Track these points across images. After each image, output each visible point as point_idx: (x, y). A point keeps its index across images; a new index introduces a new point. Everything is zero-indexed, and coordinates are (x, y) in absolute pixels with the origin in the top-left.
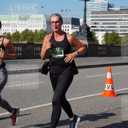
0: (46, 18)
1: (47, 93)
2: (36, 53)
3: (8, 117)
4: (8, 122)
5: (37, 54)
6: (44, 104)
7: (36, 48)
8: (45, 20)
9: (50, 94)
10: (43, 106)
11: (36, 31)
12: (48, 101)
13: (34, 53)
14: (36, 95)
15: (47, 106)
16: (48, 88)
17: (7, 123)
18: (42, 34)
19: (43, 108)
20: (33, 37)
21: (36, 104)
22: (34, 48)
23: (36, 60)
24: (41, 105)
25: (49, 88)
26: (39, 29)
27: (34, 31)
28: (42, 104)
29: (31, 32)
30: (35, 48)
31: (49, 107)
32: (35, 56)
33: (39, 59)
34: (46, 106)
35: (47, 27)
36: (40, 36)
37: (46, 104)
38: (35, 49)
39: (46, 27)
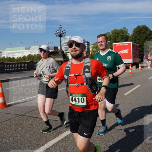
11: (35, 55)
18: (38, 56)
20: (33, 58)
26: (36, 54)
27: (34, 55)
29: (32, 55)
36: (37, 57)
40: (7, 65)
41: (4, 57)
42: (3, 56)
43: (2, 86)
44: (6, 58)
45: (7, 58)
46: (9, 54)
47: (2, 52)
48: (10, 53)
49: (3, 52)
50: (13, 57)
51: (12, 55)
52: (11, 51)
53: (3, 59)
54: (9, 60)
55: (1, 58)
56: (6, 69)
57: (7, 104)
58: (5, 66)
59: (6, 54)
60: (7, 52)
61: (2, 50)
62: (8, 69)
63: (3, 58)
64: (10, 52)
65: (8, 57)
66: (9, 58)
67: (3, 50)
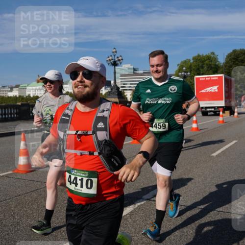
41: (29, 95)
42: (27, 94)
44: (32, 96)
45: (34, 96)
46: (37, 91)
47: (26, 88)
49: (28, 88)
53: (28, 99)
55: (25, 96)
59: (32, 91)
60: (33, 87)
61: (26, 85)
63: (27, 97)
65: (35, 95)
66: (37, 96)
67: (28, 85)
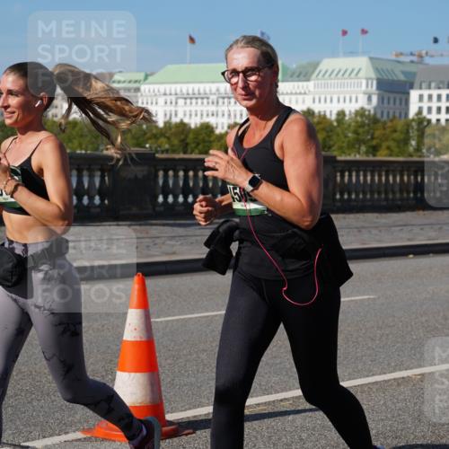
0: (377, 70)
1: (387, 335)
2: (342, 195)
3: (255, 415)
4: (257, 432)
5: (346, 197)
6: (380, 374)
7: (342, 176)
8: (373, 75)
9: (399, 340)
10: (376, 383)
11: (341, 114)
12: (393, 364)
13: (335, 194)
14: (348, 341)
15: (389, 380)
16: (391, 319)
17: (254, 437)
18: (362, 125)
19: (374, 390)
20: (329, 137)
21: (349, 374)
22: (336, 176)
23: (345, 218)
24: (367, 376)
25: (394, 316)
26: (350, 108)
27: (334, 117)
28: (373, 375)
29: (323, 118)
30: (338, 174)
31: (399, 385)
32: (339, 204)
33: (352, 216)
34: (385, 381)
35: (381, 99)
36: (356, 132)
37: (385, 373)
38: (338, 179)
39: (375, 99)
40: (171, 173)
43: (151, 300)
44: (161, 124)
45: (167, 124)
46: (181, 102)
47: (138, 90)
48: (188, 97)
49: (144, 87)
50: (206, 120)
51: (199, 108)
52: (196, 87)
53: (145, 134)
54: (176, 142)
56: (166, 198)
57: (169, 417)
58: (161, 173)
59: (161, 100)
61: (141, 76)
62: (176, 197)
64: (185, 88)
65: (175, 120)
66: (182, 125)
67: (146, 77)
